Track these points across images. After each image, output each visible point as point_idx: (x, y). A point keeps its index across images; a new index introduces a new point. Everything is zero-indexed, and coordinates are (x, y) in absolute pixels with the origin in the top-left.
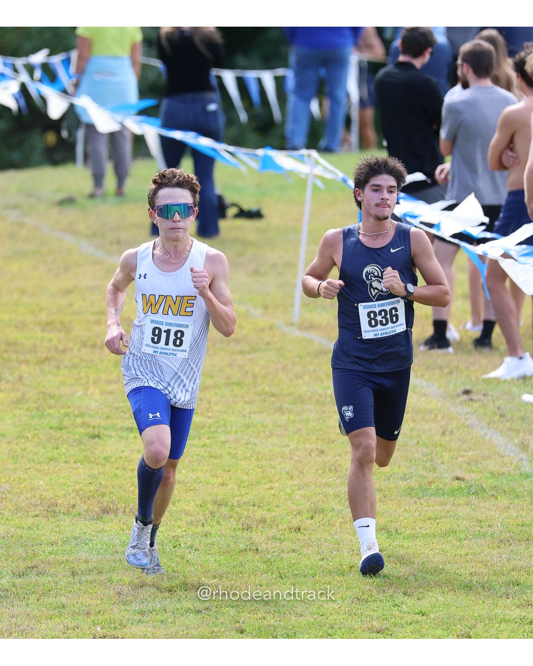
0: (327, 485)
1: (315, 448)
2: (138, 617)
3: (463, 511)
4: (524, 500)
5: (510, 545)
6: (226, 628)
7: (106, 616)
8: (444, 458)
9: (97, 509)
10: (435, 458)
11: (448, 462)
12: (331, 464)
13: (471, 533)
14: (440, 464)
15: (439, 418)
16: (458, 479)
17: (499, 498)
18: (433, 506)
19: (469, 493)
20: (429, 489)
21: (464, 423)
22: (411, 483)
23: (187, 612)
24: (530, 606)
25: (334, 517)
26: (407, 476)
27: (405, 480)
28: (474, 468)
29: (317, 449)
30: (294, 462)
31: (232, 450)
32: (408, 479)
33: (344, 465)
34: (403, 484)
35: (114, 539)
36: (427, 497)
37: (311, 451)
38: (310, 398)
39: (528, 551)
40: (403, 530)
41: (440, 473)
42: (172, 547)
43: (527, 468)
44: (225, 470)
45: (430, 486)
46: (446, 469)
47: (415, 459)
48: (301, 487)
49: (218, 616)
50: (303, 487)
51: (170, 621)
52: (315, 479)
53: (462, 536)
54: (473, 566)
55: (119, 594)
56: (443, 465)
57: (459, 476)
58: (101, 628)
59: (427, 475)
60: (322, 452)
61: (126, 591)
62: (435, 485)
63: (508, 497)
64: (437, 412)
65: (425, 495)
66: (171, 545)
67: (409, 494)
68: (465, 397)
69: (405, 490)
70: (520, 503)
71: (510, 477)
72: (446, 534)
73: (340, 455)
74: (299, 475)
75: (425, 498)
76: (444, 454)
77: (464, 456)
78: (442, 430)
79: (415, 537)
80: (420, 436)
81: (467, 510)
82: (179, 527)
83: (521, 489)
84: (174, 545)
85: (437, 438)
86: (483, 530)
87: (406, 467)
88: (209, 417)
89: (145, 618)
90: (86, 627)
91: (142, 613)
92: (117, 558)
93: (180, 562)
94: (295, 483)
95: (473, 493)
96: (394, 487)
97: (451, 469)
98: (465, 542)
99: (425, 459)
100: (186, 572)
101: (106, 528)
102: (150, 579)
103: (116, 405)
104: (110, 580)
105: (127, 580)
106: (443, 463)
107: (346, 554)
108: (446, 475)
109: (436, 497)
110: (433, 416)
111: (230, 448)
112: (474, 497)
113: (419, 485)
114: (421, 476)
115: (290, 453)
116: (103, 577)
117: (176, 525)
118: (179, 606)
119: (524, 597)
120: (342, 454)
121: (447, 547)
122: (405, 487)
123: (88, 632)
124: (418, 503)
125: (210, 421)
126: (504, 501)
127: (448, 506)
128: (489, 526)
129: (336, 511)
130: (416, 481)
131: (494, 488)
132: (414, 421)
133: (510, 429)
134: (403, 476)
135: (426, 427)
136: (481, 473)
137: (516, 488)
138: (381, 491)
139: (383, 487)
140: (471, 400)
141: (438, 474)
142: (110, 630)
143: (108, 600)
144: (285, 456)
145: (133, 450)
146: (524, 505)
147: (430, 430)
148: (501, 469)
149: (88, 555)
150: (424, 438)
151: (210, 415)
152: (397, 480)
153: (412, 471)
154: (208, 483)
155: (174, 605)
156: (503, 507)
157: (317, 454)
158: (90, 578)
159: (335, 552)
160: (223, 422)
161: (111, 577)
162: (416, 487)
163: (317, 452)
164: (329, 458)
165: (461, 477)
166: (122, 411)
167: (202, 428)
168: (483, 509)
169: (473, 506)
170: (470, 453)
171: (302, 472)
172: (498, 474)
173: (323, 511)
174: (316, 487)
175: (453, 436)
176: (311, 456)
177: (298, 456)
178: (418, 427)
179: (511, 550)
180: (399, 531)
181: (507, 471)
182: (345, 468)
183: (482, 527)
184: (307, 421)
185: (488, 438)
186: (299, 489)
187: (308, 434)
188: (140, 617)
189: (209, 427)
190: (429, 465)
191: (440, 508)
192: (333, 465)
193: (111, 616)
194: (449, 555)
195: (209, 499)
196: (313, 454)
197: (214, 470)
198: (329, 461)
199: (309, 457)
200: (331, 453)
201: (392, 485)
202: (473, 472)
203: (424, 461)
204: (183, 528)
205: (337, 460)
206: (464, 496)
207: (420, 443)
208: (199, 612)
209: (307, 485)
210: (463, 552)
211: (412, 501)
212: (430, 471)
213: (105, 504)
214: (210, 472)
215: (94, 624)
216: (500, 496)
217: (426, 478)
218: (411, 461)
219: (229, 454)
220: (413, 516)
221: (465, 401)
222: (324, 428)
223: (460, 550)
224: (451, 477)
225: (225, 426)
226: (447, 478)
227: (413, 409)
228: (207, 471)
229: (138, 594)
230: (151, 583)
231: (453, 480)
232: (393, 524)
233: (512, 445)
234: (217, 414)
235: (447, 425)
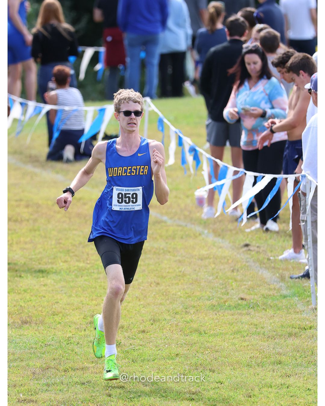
0: (161, 304)
1: (153, 282)
2: (45, 388)
3: (246, 319)
4: (283, 311)
5: (275, 339)
6: (100, 393)
7: (26, 387)
8: (234, 286)
9: (20, 322)
10: (228, 286)
11: (236, 289)
12: (164, 291)
13: (250, 333)
14: (231, 290)
15: (230, 262)
16: (242, 299)
17: (268, 310)
18: (227, 316)
19: (249, 307)
20: (224, 305)
21: (245, 265)
22: (213, 302)
23: (76, 384)
24: (288, 377)
25: (166, 324)
26: (211, 298)
27: (209, 300)
28: (252, 292)
29: (155, 282)
30: (141, 290)
31: (102, 284)
32: (211, 300)
33: (172, 292)
34: (208, 303)
35: (30, 340)
36: (223, 310)
37: (151, 283)
38: (150, 251)
39: (285, 343)
40: (208, 331)
41: (231, 295)
42: (66, 344)
43: (285, 292)
44: (98, 296)
45: (225, 303)
46: (235, 293)
47: (215, 287)
48: (145, 306)
49: (95, 386)
50: (146, 306)
51: (65, 389)
52: (154, 300)
53: (245, 334)
54: (252, 353)
55: (34, 373)
56: (232, 291)
57: (242, 297)
58: (23, 395)
59: (223, 297)
60: (158, 284)
61: (38, 372)
62: (228, 303)
63: (273, 309)
64: (228, 258)
65: (222, 309)
66: (65, 343)
67: (212, 309)
68: (246, 248)
69: (210, 307)
70: (281, 313)
71: (274, 298)
72: (235, 333)
73: (169, 286)
74: (144, 298)
75: (221, 311)
76: (233, 284)
77: (245, 285)
78: (232, 269)
79: (215, 335)
80: (218, 273)
81: (248, 318)
82: (70, 332)
83: (280, 305)
84: (67, 343)
85: (229, 274)
86: (258, 330)
87: (210, 292)
88: (87, 263)
89: (50, 388)
90: (14, 394)
91: (48, 385)
92: (32, 352)
93: (71, 353)
94: (142, 303)
95: (251, 308)
96: (202, 304)
97: (237, 293)
98: (247, 338)
99: (221, 287)
100: (75, 360)
101: (25, 333)
102: (53, 364)
103: (30, 257)
104: (28, 365)
105: (38, 365)
106: (233, 289)
107: (173, 347)
108: (234, 297)
109: (229, 310)
110: (226, 260)
111: (101, 282)
112: (252, 310)
113: (218, 303)
114: (219, 298)
115: (138, 285)
116: (24, 364)
117: (68, 331)
118: (71, 380)
119: (284, 371)
120: (170, 285)
121: (236, 341)
122: (209, 304)
123: (15, 398)
124: (218, 315)
125: (89, 266)
126: (270, 312)
127: (236, 316)
128: (262, 328)
129: (167, 320)
130: (216, 301)
131: (264, 304)
132: (215, 264)
133: (274, 268)
134: (208, 298)
135: (222, 267)
136: (256, 295)
137: (278, 304)
138: (194, 307)
139: (195, 304)
140: (249, 250)
141: (229, 296)
142: (28, 396)
143: (27, 378)
144: (135, 287)
145: (42, 285)
146: (283, 315)
147: (225, 269)
148: (268, 292)
149: (14, 350)
150: (220, 274)
151: (88, 262)
152: (205, 300)
153: (213, 295)
154: (88, 304)
155: (68, 380)
156: (270, 316)
157: (155, 285)
158: (15, 364)
159: (166, 345)
160: (96, 267)
161: (29, 363)
162: (216, 304)
163: (155, 284)
164: (162, 288)
165: (244, 298)
166: (34, 261)
167: (83, 270)
168: (258, 317)
169: (252, 316)
170: (249, 283)
171: (145, 296)
172: (267, 296)
173: (159, 320)
174: (154, 305)
175: (239, 273)
176: (151, 286)
177: (143, 287)
178: (217, 267)
179: (276, 342)
180: (206, 332)
181: (273, 293)
182: (172, 293)
183: (257, 329)
184: (149, 265)
185: (260, 273)
186: (143, 307)
187: (149, 273)
188: (47, 388)
189: (88, 270)
190: (224, 290)
191: (231, 317)
192: (165, 292)
193: (29, 387)
194: (237, 346)
195: (89, 314)
196: (152, 285)
197: (91, 297)
198: (163, 289)
199: (150, 287)
200: (164, 284)
201: (201, 304)
202: (251, 294)
203: (221, 289)
204: (73, 332)
205: (167, 289)
206: (246, 309)
207: (219, 277)
208: (83, 384)
209: (149, 304)
210: (245, 344)
211: (214, 313)
212: (225, 294)
213: (24, 318)
214: (89, 297)
215: (19, 393)
216: (268, 309)
217: (222, 299)
218: (213, 288)
219: (100, 286)
220: (214, 322)
221: (246, 251)
222: (159, 269)
223: (244, 343)
224: (238, 298)
225: (98, 269)
226: (235, 298)
227: (214, 256)
228: (87, 297)
229: (45, 373)
230: (53, 367)
231: (239, 300)
232: (202, 327)
233: (275, 278)
234: (93, 262)
235: (235, 265)
